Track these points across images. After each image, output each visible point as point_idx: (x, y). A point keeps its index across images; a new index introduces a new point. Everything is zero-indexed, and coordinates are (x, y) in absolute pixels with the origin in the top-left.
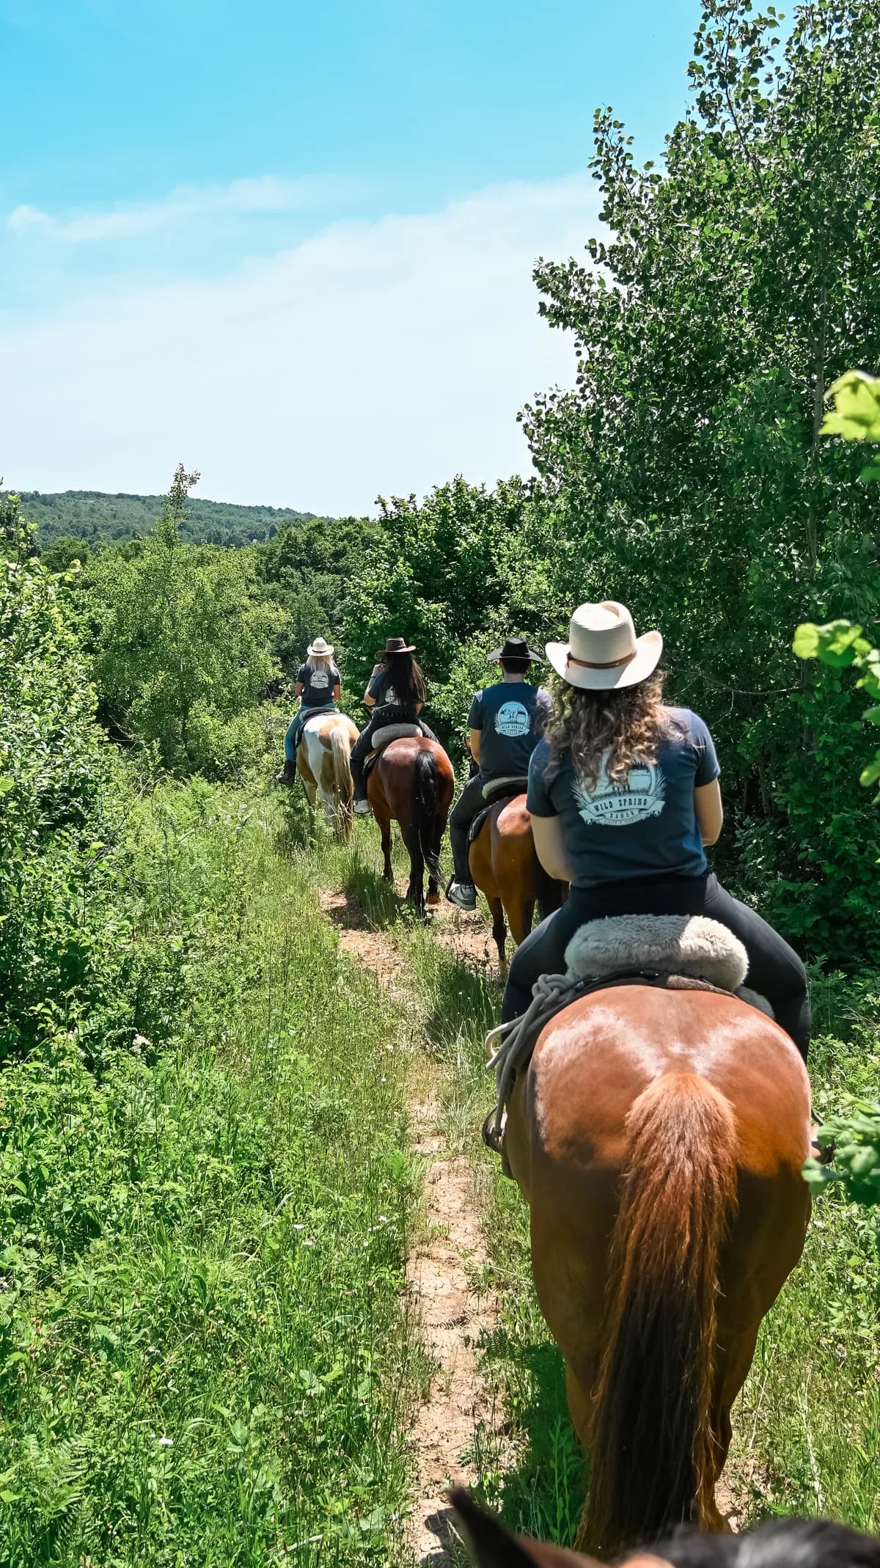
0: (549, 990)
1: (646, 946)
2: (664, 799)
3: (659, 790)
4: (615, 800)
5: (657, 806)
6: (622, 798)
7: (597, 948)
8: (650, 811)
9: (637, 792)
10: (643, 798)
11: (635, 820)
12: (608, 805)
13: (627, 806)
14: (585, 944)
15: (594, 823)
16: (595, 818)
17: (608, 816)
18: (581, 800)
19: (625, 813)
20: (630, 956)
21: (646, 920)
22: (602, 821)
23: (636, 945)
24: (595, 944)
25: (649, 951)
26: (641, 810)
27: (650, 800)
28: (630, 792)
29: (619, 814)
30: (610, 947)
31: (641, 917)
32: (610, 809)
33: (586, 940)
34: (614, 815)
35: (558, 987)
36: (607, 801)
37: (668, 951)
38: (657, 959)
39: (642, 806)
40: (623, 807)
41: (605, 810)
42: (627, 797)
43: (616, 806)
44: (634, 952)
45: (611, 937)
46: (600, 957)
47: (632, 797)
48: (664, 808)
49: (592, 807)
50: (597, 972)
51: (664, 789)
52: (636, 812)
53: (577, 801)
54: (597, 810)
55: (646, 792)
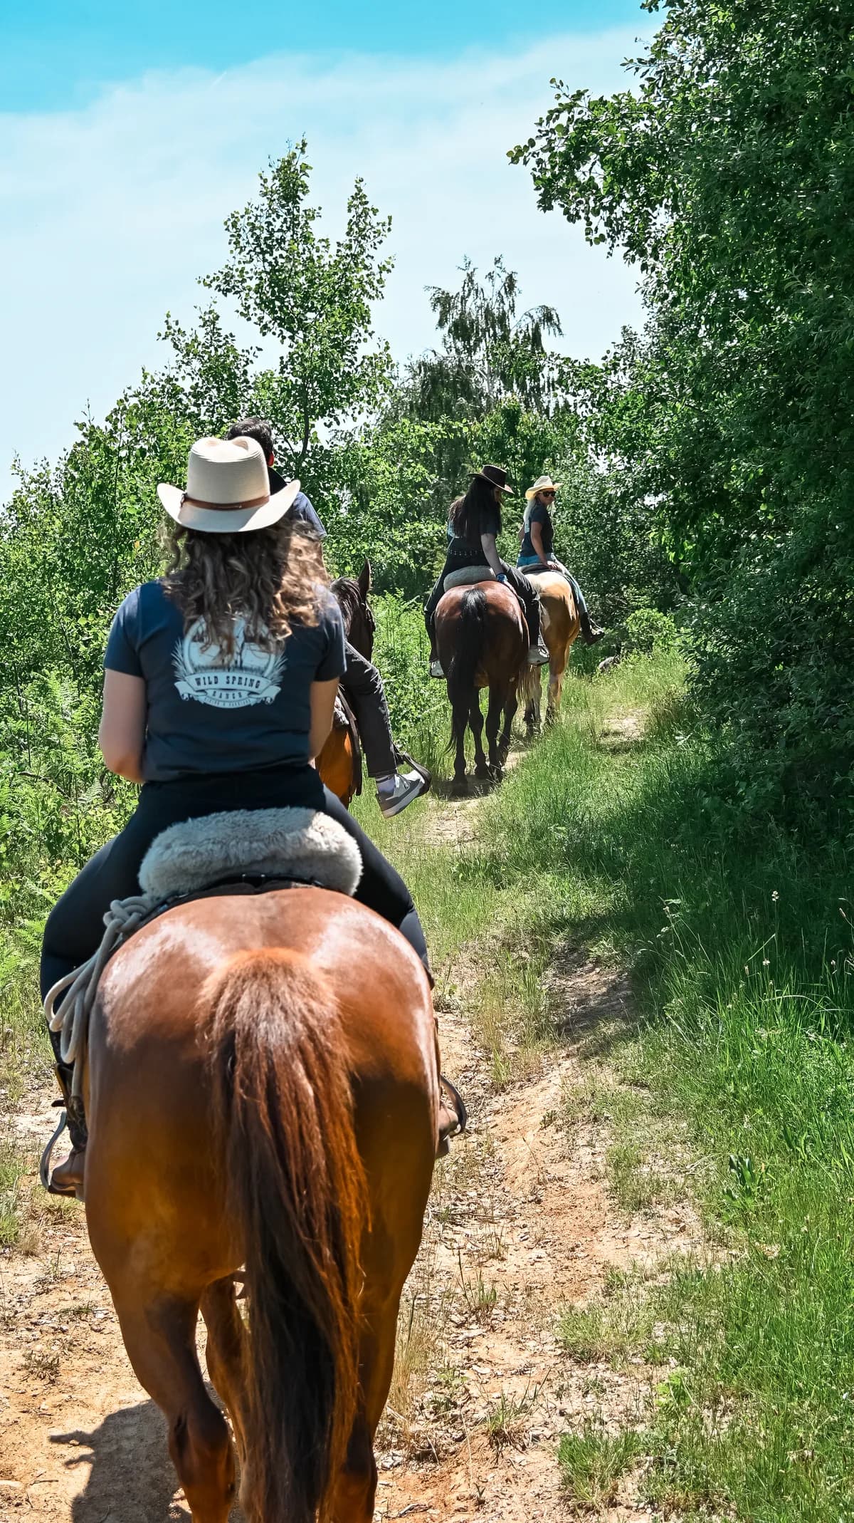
0: (126, 915)
1: (246, 843)
2: (280, 685)
3: (276, 672)
4: (222, 676)
5: (270, 692)
6: (231, 675)
7: (185, 853)
8: (262, 696)
9: (251, 670)
10: (256, 679)
11: (242, 704)
12: (212, 680)
13: (236, 686)
14: (169, 852)
15: (191, 699)
16: (193, 693)
17: (210, 693)
18: (181, 668)
19: (231, 694)
20: (227, 858)
21: (240, 816)
22: (202, 698)
23: (233, 843)
24: (183, 849)
25: (250, 850)
26: (251, 693)
27: (264, 683)
28: (241, 668)
29: (224, 694)
30: (202, 849)
31: (234, 813)
32: (213, 686)
33: (168, 847)
34: (218, 693)
35: (138, 911)
36: (212, 675)
37: (272, 847)
38: (260, 858)
39: (253, 689)
40: (230, 686)
41: (208, 686)
42: (237, 675)
43: (222, 683)
44: (232, 851)
45: (201, 837)
46: (190, 863)
47: (244, 675)
48: (278, 696)
49: (192, 679)
50: (184, 885)
51: (282, 673)
52: (244, 694)
53: (175, 668)
54: (199, 683)
55: (261, 672)
